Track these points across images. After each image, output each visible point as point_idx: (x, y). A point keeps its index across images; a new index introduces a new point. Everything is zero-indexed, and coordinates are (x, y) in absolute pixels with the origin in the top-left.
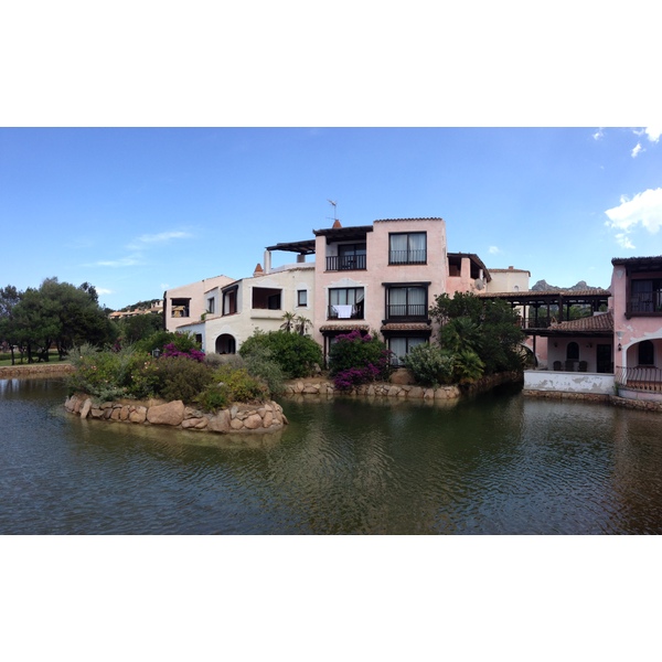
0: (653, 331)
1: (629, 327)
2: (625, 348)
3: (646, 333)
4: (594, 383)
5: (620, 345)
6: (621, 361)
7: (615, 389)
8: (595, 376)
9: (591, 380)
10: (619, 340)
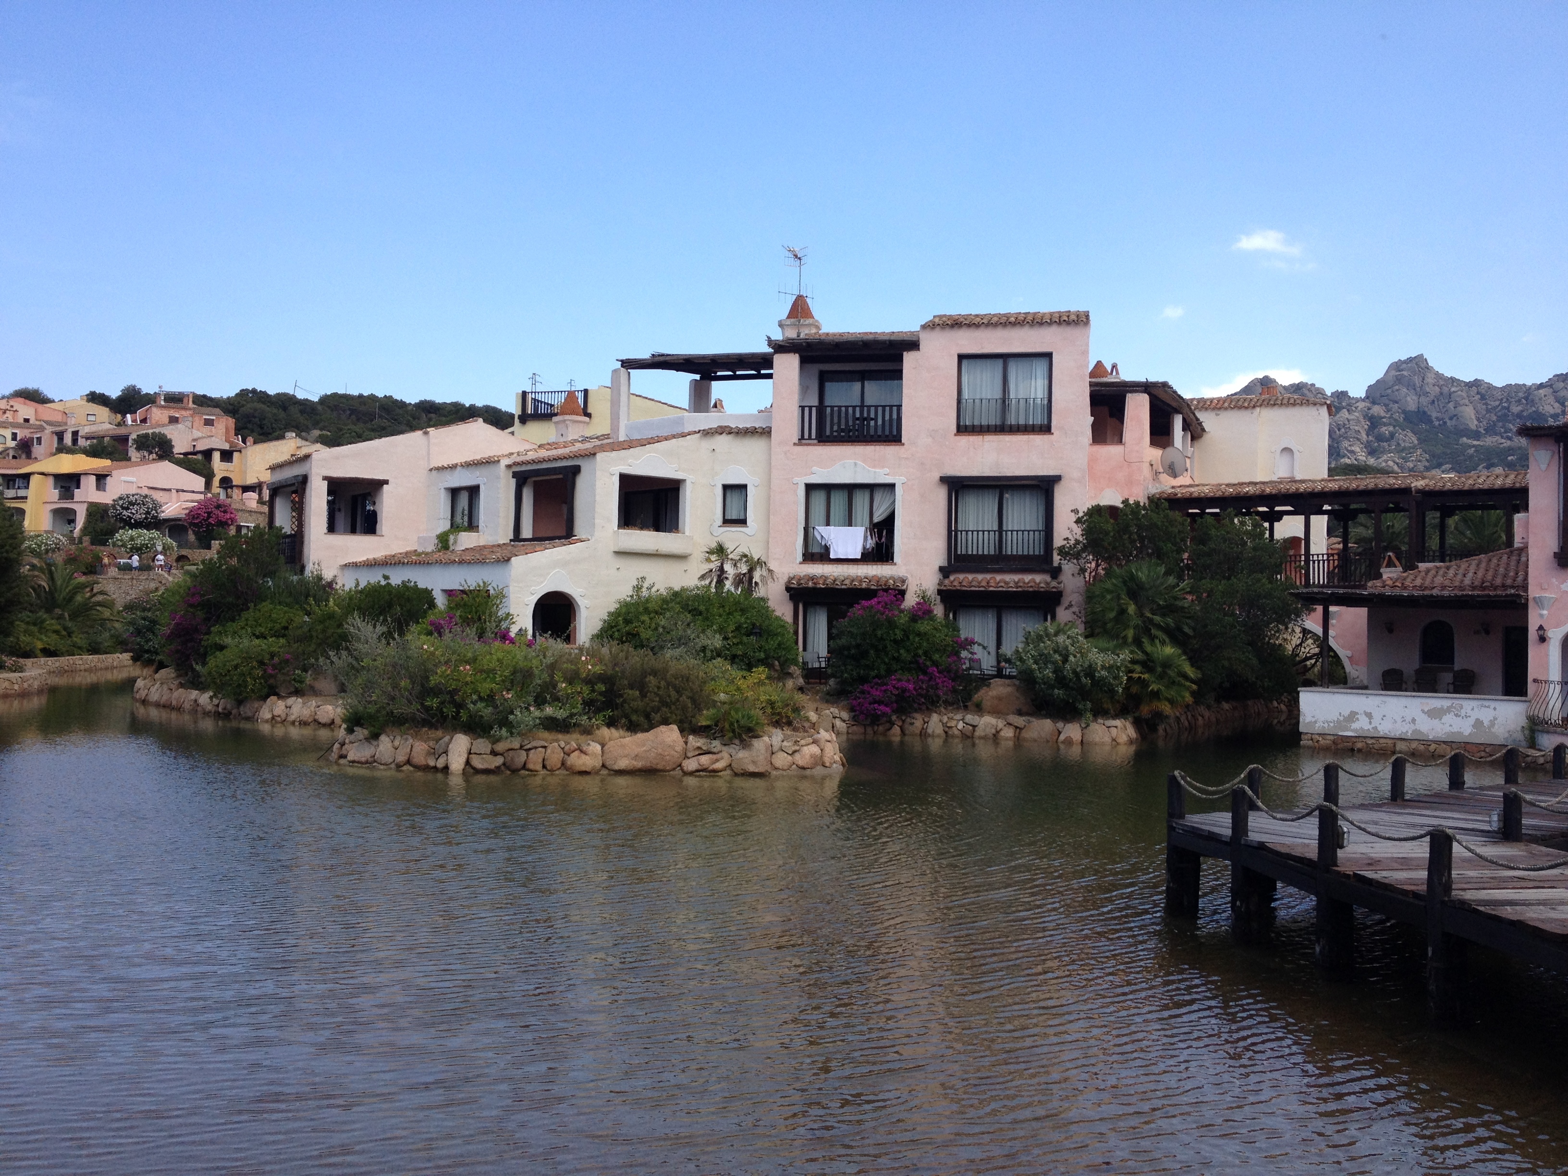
1: (1565, 588)
2: (1556, 636)
4: (1477, 720)
5: (1541, 628)
6: (1546, 668)
7: (1527, 732)
8: (1480, 702)
9: (1469, 713)
10: (1541, 616)
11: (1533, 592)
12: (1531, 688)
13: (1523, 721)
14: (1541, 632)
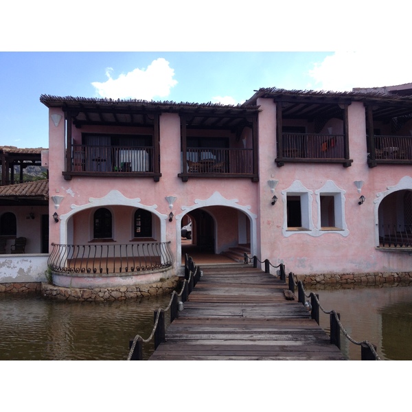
0: (101, 196)
1: (69, 191)
2: (64, 218)
3: (91, 199)
4: (21, 269)
5: (56, 214)
6: (58, 236)
7: (48, 274)
8: (21, 259)
9: (16, 265)
10: (56, 207)
11: (51, 194)
12: (51, 248)
13: (46, 268)
14: (56, 217)
